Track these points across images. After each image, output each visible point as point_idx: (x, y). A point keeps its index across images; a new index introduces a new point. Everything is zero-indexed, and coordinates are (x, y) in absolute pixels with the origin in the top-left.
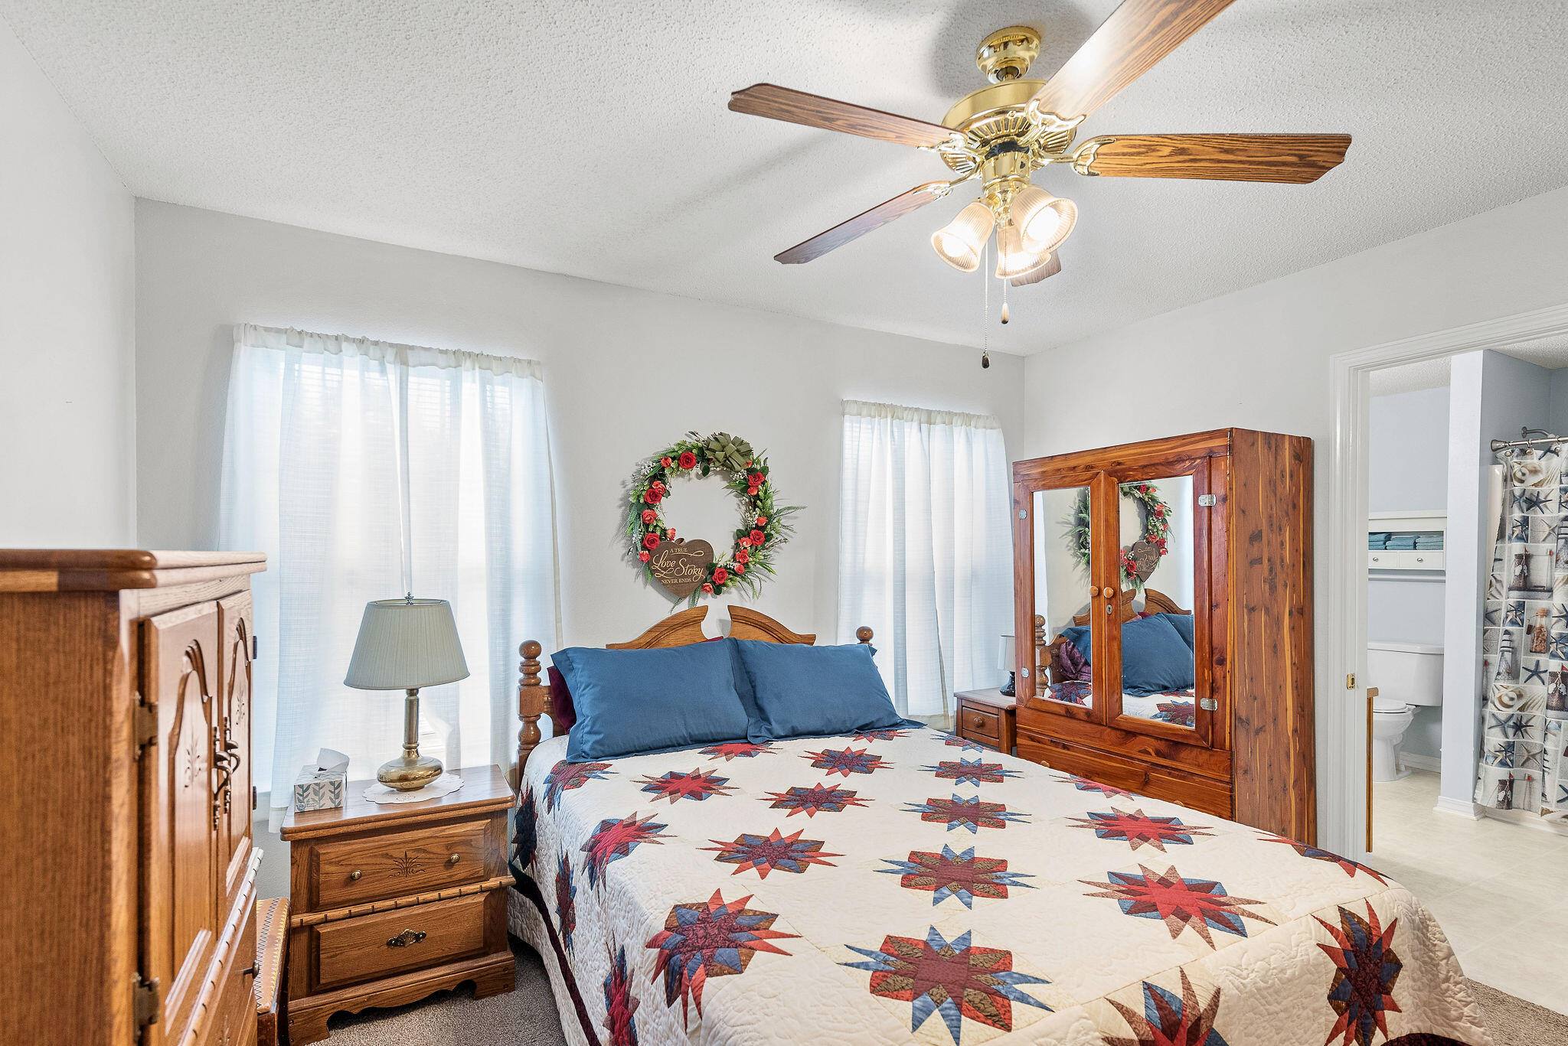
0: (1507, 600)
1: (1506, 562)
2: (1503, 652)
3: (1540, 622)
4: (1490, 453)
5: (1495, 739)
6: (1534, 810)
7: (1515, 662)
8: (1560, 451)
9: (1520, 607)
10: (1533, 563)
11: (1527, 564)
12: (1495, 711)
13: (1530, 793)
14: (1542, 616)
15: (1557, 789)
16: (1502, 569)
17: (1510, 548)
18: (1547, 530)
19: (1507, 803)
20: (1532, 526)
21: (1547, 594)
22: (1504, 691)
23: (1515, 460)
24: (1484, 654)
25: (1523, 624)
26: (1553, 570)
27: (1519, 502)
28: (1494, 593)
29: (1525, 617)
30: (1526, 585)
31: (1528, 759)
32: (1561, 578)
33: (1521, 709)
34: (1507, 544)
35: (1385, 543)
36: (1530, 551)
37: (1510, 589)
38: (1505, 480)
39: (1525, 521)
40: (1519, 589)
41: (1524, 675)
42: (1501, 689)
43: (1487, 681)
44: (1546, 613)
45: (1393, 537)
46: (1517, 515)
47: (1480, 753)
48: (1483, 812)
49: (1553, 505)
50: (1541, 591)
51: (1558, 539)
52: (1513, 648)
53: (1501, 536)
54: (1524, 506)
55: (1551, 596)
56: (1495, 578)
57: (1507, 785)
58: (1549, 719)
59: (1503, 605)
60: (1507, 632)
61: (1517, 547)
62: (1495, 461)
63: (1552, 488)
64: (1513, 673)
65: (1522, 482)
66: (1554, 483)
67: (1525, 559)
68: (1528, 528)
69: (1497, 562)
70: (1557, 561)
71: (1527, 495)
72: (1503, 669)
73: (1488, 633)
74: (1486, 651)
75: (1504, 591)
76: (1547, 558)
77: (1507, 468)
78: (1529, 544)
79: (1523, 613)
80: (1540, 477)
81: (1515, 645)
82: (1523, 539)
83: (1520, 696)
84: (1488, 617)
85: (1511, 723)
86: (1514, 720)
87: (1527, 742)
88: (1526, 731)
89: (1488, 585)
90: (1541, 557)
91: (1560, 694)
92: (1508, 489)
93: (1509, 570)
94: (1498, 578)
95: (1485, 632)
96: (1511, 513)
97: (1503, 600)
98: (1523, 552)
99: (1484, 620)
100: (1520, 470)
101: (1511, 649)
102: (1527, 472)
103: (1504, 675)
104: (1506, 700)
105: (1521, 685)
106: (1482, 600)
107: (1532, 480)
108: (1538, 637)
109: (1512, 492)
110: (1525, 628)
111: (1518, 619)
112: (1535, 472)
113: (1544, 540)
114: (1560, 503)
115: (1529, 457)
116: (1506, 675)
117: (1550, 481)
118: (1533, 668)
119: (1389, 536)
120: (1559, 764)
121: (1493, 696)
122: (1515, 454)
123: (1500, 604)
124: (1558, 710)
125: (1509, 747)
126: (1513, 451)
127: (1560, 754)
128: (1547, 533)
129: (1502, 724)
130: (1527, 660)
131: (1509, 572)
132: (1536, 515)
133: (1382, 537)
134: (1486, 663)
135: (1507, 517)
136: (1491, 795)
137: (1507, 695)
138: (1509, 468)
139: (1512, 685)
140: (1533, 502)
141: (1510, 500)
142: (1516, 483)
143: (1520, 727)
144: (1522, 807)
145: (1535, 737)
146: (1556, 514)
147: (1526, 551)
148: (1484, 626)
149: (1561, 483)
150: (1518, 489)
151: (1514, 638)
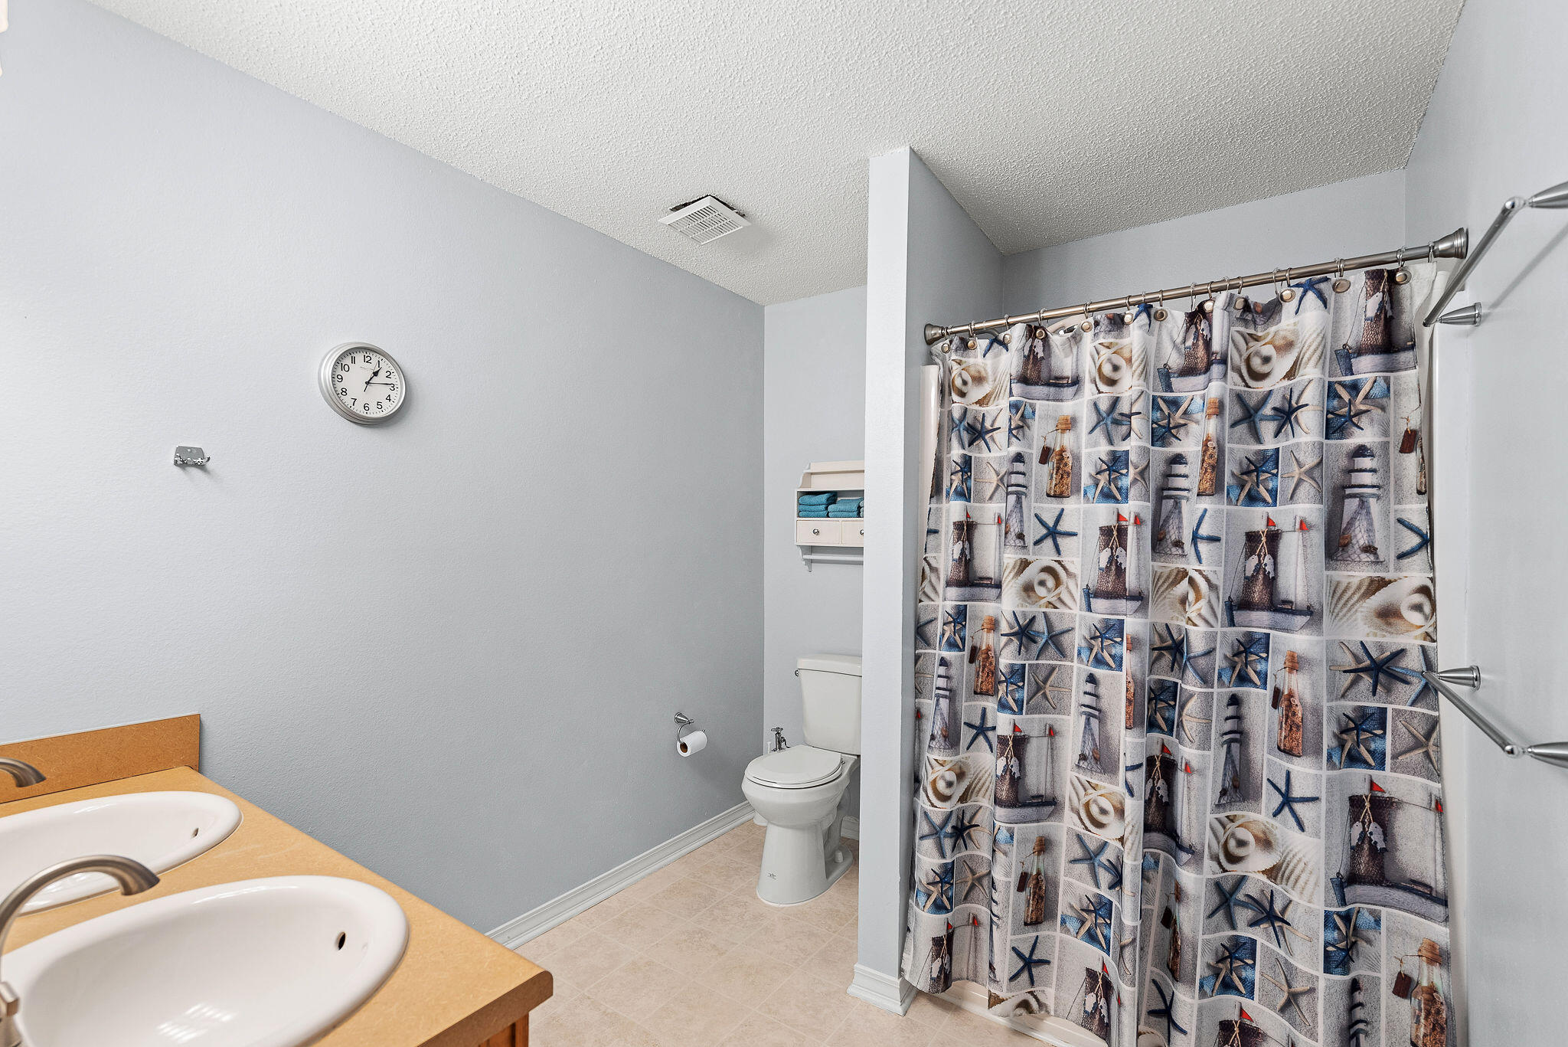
0: (945, 601)
1: (943, 536)
2: (938, 696)
3: (987, 640)
4: (922, 347)
5: (929, 861)
6: (980, 980)
7: (954, 714)
8: (1010, 342)
9: (960, 616)
10: (978, 536)
11: (970, 539)
12: (928, 807)
13: (976, 949)
14: (989, 630)
15: (1010, 955)
16: (937, 548)
17: (948, 511)
18: (994, 479)
19: (945, 979)
20: (976, 474)
21: (994, 592)
22: (940, 771)
23: (954, 357)
24: (916, 698)
25: (964, 646)
26: (1002, 550)
27: (959, 430)
28: (929, 590)
29: (967, 633)
30: (969, 578)
31: (973, 886)
32: (1011, 563)
33: (963, 799)
34: (944, 505)
35: (827, 508)
36: (974, 518)
37: (948, 584)
38: (942, 392)
39: (967, 464)
40: (959, 584)
41: (966, 734)
42: (937, 765)
43: (920, 748)
44: (994, 625)
45: (839, 499)
46: (956, 453)
47: (909, 883)
48: (911, 994)
49: (1001, 437)
50: (987, 586)
51: (1008, 494)
52: (950, 691)
53: (937, 490)
54: (966, 437)
55: (999, 596)
56: (929, 564)
57: (944, 945)
58: (998, 824)
59: (940, 613)
60: (943, 662)
61: (954, 510)
62: (930, 360)
63: (1000, 407)
64: (951, 738)
65: (962, 395)
66: (1003, 399)
67: (966, 530)
68: (970, 477)
69: (932, 537)
70: (1006, 533)
71: (969, 419)
72: (937, 732)
73: (920, 662)
74: (918, 693)
75: (941, 586)
76: (995, 528)
77: (944, 372)
78: (972, 503)
79: (964, 626)
80: (986, 389)
81: (954, 684)
82: (964, 494)
83: (961, 775)
84: (920, 632)
85: (949, 829)
86: (953, 822)
87: (971, 856)
88: (969, 835)
89: (919, 576)
90: (985, 527)
91: (1012, 777)
92: (946, 410)
93: (947, 550)
94: (934, 563)
95: (917, 658)
96: (949, 452)
97: (939, 602)
98: (963, 518)
99: (916, 639)
100: (960, 375)
101: (947, 693)
102: (969, 380)
103: (940, 740)
104: (941, 786)
105: (963, 755)
106: (911, 603)
107: (976, 393)
108: (984, 666)
109: (950, 412)
110: (966, 653)
111: (957, 638)
112: (979, 380)
113: (991, 498)
114: (1010, 430)
115: (971, 352)
116: (942, 740)
117: (997, 396)
118: (977, 722)
119: (833, 497)
120: (1010, 909)
121: (928, 775)
122: (953, 347)
123: (935, 609)
124: (1009, 807)
125: (946, 875)
126: (951, 342)
127: (1012, 887)
128: (994, 485)
129: (936, 832)
130: (970, 708)
131: (946, 554)
132: (982, 454)
133: (823, 498)
134: (918, 715)
135: (945, 456)
136: (922, 969)
137: (943, 777)
138: (947, 372)
139: (949, 758)
140: (977, 433)
141: (947, 426)
142: (955, 397)
143: (961, 831)
144: (965, 976)
145: (980, 846)
146: (1004, 453)
147: (968, 516)
148: (916, 649)
149: (1011, 394)
150: (957, 407)
151: (953, 672)
